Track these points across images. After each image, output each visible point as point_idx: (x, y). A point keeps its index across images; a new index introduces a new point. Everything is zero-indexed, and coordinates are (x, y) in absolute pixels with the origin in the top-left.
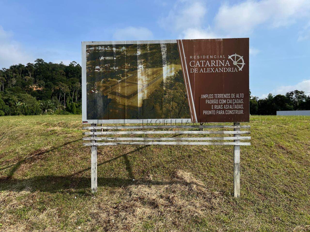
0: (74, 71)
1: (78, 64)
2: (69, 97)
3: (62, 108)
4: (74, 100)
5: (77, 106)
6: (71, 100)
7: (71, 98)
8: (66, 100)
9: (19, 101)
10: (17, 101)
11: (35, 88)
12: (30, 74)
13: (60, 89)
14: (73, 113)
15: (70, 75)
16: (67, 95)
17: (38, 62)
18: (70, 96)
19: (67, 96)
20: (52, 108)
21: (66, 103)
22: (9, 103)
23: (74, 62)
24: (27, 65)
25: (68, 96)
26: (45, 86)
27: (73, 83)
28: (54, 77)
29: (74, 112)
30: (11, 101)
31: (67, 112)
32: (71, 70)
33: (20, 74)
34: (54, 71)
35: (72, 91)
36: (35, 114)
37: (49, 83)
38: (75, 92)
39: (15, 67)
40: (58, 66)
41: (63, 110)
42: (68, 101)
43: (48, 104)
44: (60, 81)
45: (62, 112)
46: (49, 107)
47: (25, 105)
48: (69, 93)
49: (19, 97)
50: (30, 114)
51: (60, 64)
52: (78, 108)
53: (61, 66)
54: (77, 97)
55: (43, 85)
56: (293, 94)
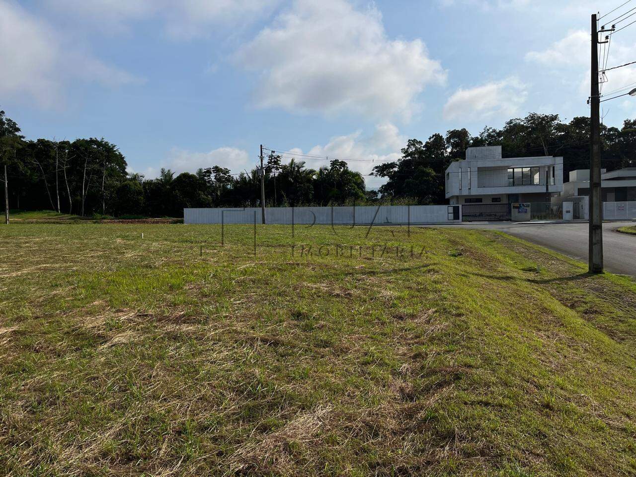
56: (211, 173)
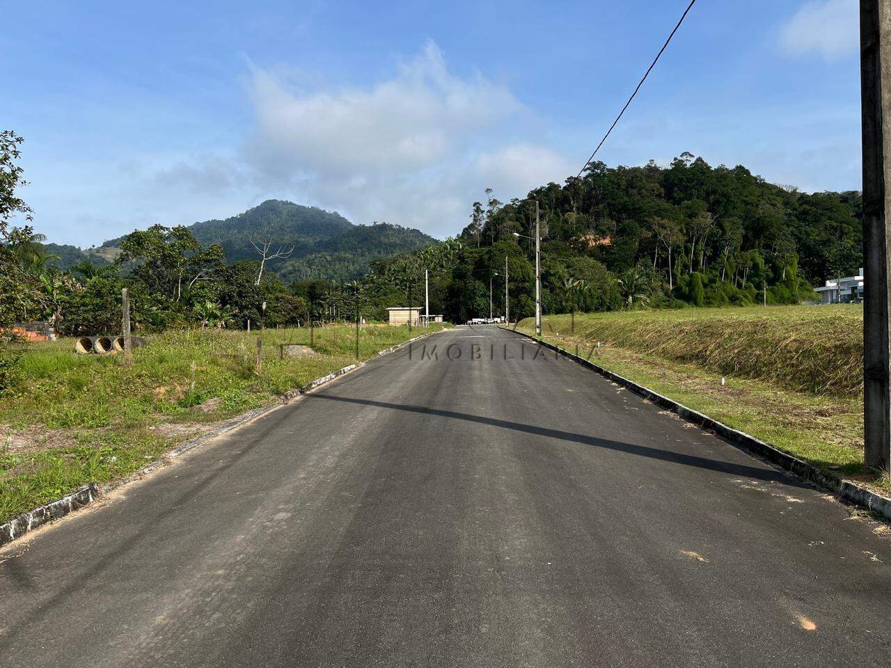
0: (690, 180)
1: (699, 159)
2: (681, 257)
3: (663, 290)
4: (696, 264)
5: (706, 281)
6: (685, 266)
7: (685, 258)
8: (673, 268)
9: (572, 276)
10: (567, 275)
11: (591, 239)
12: (575, 205)
13: (655, 236)
14: (696, 304)
15: (677, 194)
16: (676, 251)
17: (592, 171)
18: (683, 254)
19: (676, 255)
20: (643, 291)
21: (674, 275)
22: (550, 283)
23: (686, 153)
24: (565, 184)
25: (680, 253)
26: (617, 232)
27: (690, 216)
28: (637, 206)
29: (698, 300)
30: (553, 278)
31: (680, 302)
32: (681, 180)
33: (551, 210)
34: (632, 187)
35: (690, 241)
36: (609, 309)
37: (627, 222)
38: (697, 243)
39: (538, 192)
40: (641, 173)
41: (666, 294)
42: (678, 269)
43: (636, 280)
44: (656, 213)
45: (664, 301)
46: (639, 289)
47: (585, 285)
48: (682, 246)
49: (568, 267)
50: (597, 310)
51: (648, 166)
52: (709, 289)
53: (652, 170)
54: (705, 254)
55: (613, 231)
